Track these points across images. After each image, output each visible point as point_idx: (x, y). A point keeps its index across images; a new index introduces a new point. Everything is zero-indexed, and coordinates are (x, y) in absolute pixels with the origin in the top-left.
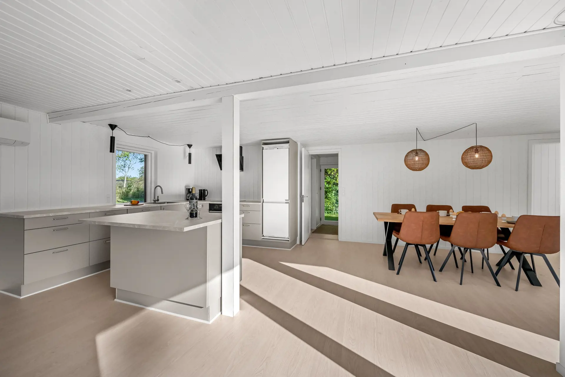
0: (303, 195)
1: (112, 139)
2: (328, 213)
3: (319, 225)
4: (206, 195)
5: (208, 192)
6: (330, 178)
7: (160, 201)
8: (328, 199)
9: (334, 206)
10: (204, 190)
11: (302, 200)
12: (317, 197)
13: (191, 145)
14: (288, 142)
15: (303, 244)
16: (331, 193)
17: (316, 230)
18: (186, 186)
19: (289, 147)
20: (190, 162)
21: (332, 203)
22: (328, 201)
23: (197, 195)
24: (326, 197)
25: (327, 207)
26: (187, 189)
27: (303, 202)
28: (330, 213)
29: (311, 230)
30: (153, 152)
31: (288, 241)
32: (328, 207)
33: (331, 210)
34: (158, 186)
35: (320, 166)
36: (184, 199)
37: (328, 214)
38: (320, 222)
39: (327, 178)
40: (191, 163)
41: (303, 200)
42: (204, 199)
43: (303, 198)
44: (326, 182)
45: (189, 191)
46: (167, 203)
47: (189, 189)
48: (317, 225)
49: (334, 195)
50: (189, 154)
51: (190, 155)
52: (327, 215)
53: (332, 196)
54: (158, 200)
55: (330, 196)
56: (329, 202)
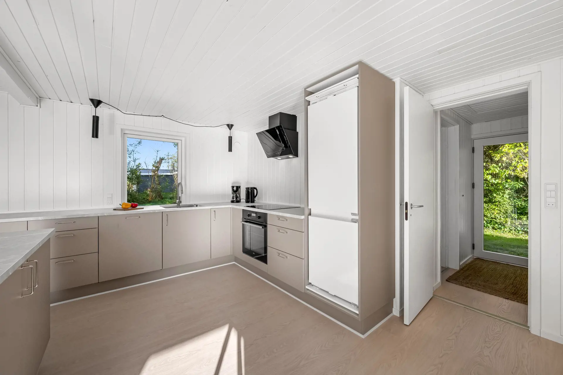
0: (407, 204)
1: (96, 120)
2: (493, 228)
3: (468, 258)
4: (255, 195)
5: (257, 192)
6: (500, 167)
8: (495, 205)
9: (507, 217)
10: (254, 189)
13: (232, 125)
15: (407, 321)
16: (502, 194)
17: (458, 272)
20: (230, 149)
22: (494, 207)
24: (490, 201)
25: (492, 218)
26: (232, 186)
27: (406, 217)
28: (500, 228)
29: (444, 270)
32: (495, 219)
34: (179, 184)
35: (473, 141)
38: (473, 253)
40: (231, 151)
41: (406, 213)
42: (251, 201)
43: (407, 208)
48: (460, 261)
49: (508, 197)
50: (229, 137)
51: (230, 139)
52: (492, 232)
55: (500, 200)
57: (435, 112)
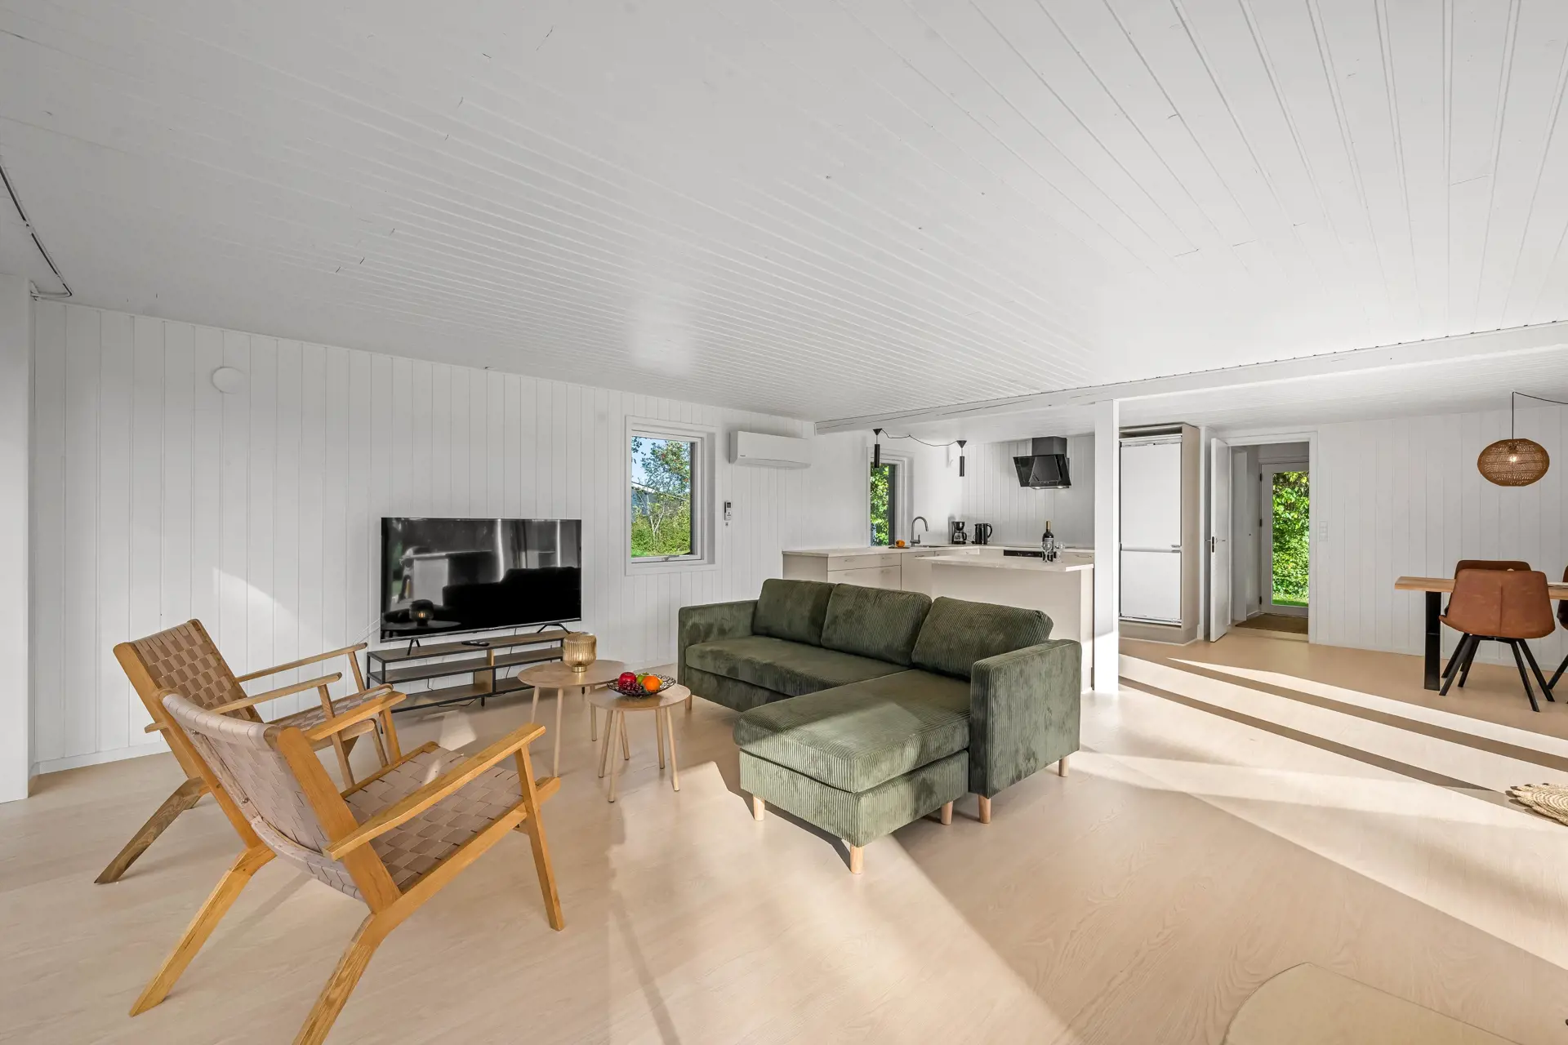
0: (1213, 538)
1: (877, 449)
2: (1286, 591)
3: (1254, 613)
4: (989, 534)
5: (992, 530)
6: (1297, 493)
7: (921, 544)
8: (1289, 554)
10: (985, 526)
11: (1210, 548)
12: (1248, 545)
13: (964, 442)
14: (1179, 431)
15: (1213, 639)
16: (1299, 537)
17: (1245, 621)
18: (949, 519)
19: (1180, 441)
20: (962, 474)
21: (1301, 563)
22: (1287, 558)
23: (972, 536)
24: (1282, 549)
25: (1284, 576)
26: (953, 523)
27: (1213, 551)
28: (1297, 592)
30: (905, 460)
31: (1180, 627)
32: (1289, 576)
33: (1297, 585)
34: (916, 519)
35: (1260, 465)
36: (947, 542)
37: (1288, 595)
38: (1258, 610)
39: (1283, 492)
40: (963, 476)
41: (1213, 547)
42: (985, 543)
43: (1213, 542)
44: (1282, 504)
45: (958, 527)
46: (930, 547)
47: (958, 523)
48: (1247, 613)
50: (961, 457)
51: (962, 459)
53: (1304, 544)
54: (919, 542)
55: (1296, 545)
56: (1292, 562)
57: (1228, 447)
